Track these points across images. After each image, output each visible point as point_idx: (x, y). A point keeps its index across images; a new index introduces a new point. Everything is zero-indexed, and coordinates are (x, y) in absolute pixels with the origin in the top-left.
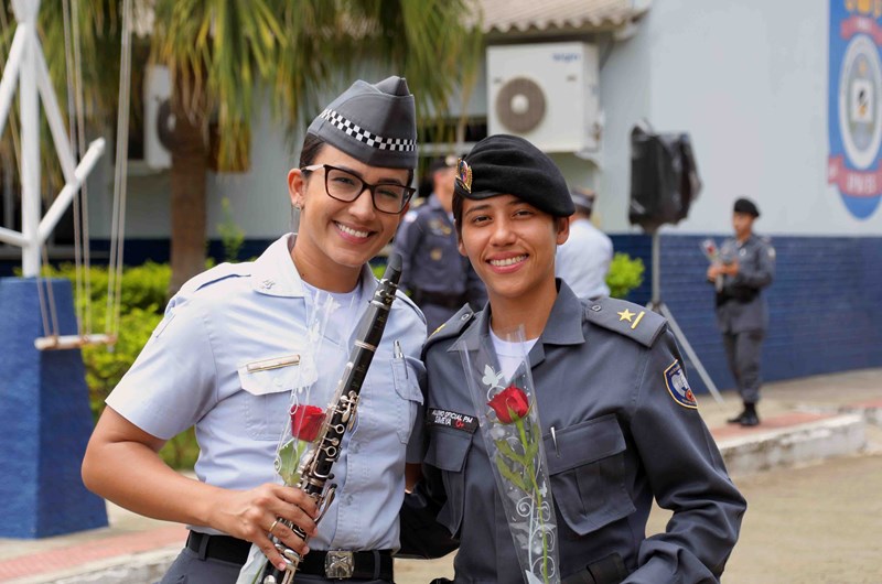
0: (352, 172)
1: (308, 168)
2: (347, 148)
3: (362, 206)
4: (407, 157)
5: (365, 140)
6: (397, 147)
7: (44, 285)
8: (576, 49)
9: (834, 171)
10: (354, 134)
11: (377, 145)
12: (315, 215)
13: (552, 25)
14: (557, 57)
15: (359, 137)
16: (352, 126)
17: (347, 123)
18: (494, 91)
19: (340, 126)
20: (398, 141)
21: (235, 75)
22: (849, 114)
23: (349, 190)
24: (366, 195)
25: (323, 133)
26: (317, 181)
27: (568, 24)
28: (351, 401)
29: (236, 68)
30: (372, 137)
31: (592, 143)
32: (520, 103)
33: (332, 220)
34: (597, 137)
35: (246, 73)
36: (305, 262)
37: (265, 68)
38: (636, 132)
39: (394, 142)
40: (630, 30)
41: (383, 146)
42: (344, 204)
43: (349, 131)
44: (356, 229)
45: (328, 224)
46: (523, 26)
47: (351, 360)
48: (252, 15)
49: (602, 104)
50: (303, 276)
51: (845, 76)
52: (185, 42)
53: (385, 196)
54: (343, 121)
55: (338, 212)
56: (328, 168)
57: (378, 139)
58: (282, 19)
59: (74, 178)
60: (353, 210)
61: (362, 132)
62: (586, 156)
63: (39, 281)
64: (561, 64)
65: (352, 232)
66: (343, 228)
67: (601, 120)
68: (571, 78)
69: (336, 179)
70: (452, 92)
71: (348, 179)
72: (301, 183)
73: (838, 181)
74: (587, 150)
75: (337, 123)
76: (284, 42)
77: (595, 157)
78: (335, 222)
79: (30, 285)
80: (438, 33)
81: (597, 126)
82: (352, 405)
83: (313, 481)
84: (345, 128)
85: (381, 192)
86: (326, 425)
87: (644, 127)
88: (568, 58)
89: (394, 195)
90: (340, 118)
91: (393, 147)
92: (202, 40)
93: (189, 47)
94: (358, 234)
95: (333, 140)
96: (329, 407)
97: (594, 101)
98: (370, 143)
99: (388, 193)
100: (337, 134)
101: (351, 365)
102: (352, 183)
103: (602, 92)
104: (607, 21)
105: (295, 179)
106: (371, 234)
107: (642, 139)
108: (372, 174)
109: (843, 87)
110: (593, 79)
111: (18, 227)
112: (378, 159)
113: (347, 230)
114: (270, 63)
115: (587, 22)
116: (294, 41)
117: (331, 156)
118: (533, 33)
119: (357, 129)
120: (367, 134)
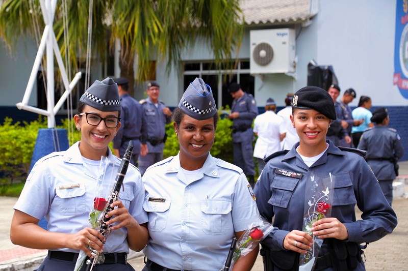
0: (96, 114)
1: (81, 114)
2: (93, 106)
3: (101, 126)
4: (117, 107)
5: (100, 102)
6: (112, 103)
7: (55, 132)
8: (286, 31)
9: (396, 79)
10: (96, 100)
11: (104, 103)
12: (84, 131)
13: (276, 21)
14: (278, 34)
15: (97, 101)
16: (94, 97)
17: (93, 97)
18: (252, 48)
19: (90, 98)
20: (112, 101)
21: (143, 44)
22: (404, 56)
23: (95, 121)
24: (102, 122)
25: (84, 101)
26: (84, 118)
27: (283, 20)
28: (116, 195)
29: (143, 41)
30: (102, 101)
31: (292, 70)
32: (263, 53)
33: (91, 133)
34: (295, 67)
35: (147, 43)
36: (83, 149)
37: (154, 41)
38: (310, 65)
39: (111, 102)
40: (309, 23)
41: (106, 104)
42: (94, 127)
43: (94, 99)
44: (100, 135)
45: (90, 134)
46: (265, 22)
47: (116, 180)
48: (150, 19)
49: (296, 54)
50: (82, 154)
51: (402, 40)
52: (123, 31)
53: (109, 122)
54: (91, 96)
55: (93, 129)
56: (87, 114)
57: (104, 101)
58: (162, 21)
59: (69, 88)
60: (98, 128)
61: (98, 99)
62: (290, 74)
63: (53, 130)
64: (280, 37)
65: (99, 136)
66: (95, 135)
67: (296, 60)
68: (284, 43)
69: (91, 117)
70: (232, 49)
71: (95, 117)
72: (79, 120)
73: (398, 84)
74: (289, 72)
75: (89, 97)
76: (162, 30)
77: (293, 75)
78: (92, 133)
79: (49, 131)
80: (226, 26)
81: (294, 62)
82: (117, 196)
83: (103, 225)
84: (92, 98)
85: (108, 120)
86: (108, 205)
87: (313, 63)
88: (283, 35)
89: (113, 121)
90: (90, 95)
91: (110, 104)
92: (129, 29)
93: (125, 32)
94: (101, 137)
95: (88, 103)
96: (108, 198)
97: (294, 52)
98: (102, 103)
99: (111, 121)
100: (89, 101)
101: (116, 182)
102: (97, 118)
103: (297, 48)
104: (299, 19)
105: (77, 119)
106: (106, 136)
107: (312, 68)
108: (104, 114)
109: (401, 45)
110: (294, 43)
111: (45, 108)
112: (105, 108)
113: (97, 136)
114: (156, 39)
115: (291, 20)
116: (166, 30)
117: (88, 109)
118: (269, 24)
119: (96, 98)
120: (100, 100)
